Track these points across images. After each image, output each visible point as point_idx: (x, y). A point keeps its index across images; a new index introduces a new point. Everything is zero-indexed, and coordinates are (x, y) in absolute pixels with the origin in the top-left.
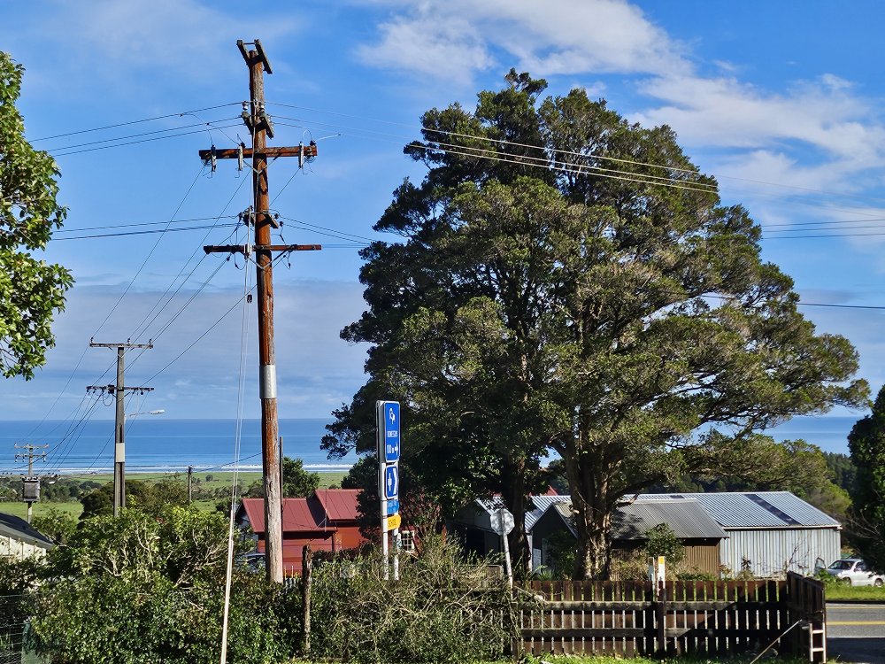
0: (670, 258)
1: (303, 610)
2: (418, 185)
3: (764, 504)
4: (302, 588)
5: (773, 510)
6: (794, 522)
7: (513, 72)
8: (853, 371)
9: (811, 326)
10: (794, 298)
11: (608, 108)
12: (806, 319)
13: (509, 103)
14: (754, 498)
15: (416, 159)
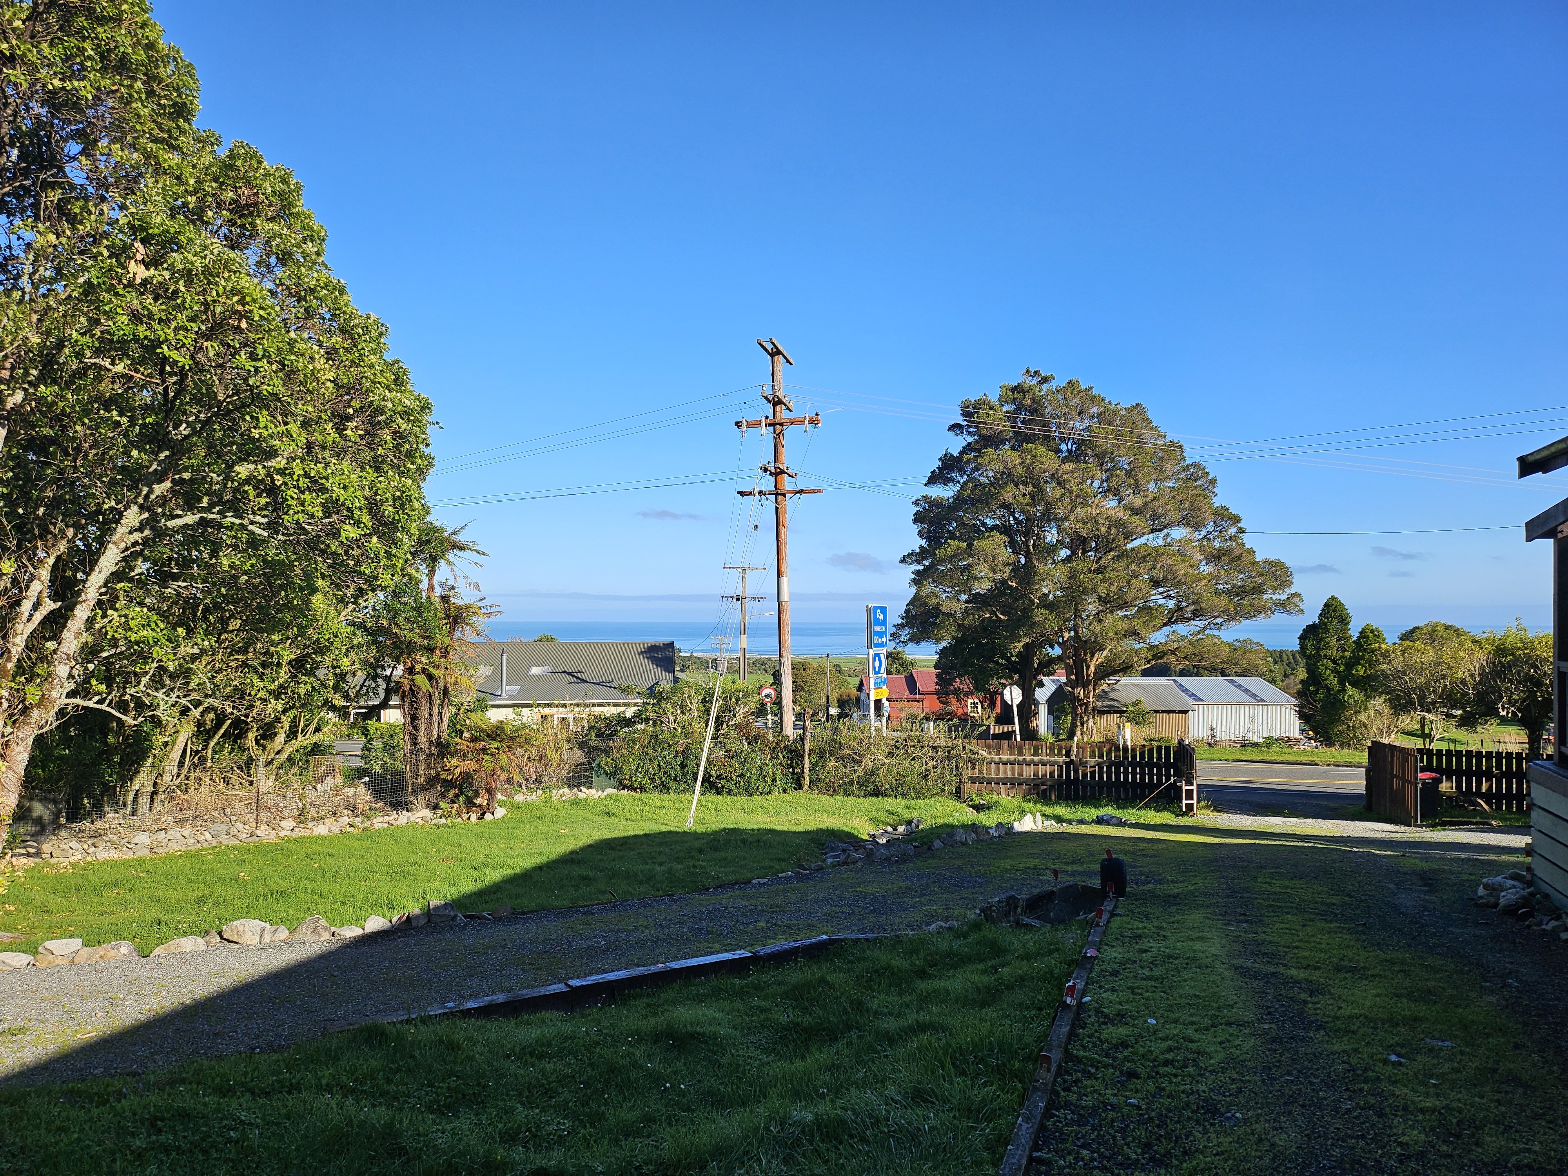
0: (1138, 502)
1: (803, 757)
2: (955, 454)
3: (1239, 686)
4: (802, 739)
5: (1246, 691)
6: (1262, 700)
7: (1027, 371)
8: (1289, 586)
9: (1251, 552)
10: (1242, 531)
11: (1095, 392)
12: (1247, 546)
13: (1023, 391)
14: (1232, 682)
15: (957, 435)
